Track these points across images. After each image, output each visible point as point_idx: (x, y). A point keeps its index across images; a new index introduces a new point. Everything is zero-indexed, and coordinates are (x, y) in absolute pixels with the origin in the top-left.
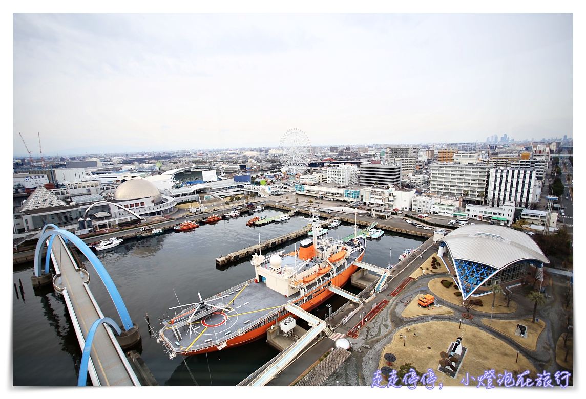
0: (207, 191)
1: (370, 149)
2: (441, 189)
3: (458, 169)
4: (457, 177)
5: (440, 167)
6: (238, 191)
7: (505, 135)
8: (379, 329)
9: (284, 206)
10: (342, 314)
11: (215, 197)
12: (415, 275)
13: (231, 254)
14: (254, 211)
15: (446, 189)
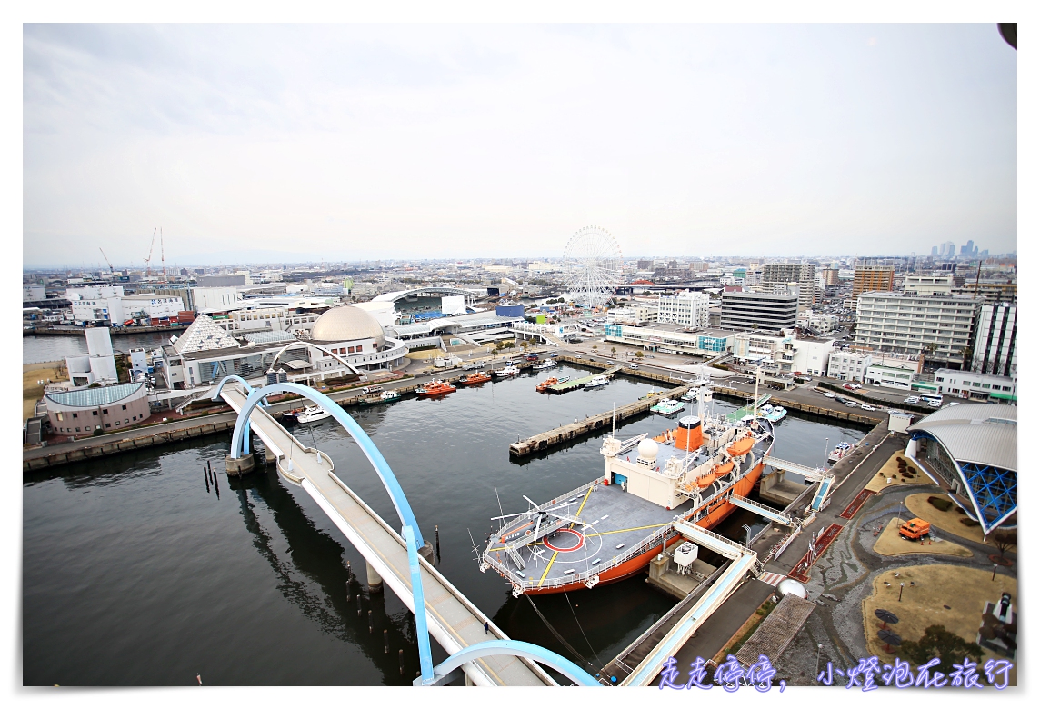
0: (453, 331)
1: (711, 264)
2: (878, 340)
3: (913, 304)
5: (876, 299)
6: (504, 332)
7: (970, 243)
8: (842, 570)
9: (592, 360)
10: (764, 543)
11: (467, 342)
12: (875, 484)
13: (533, 438)
14: (540, 367)
15: (888, 341)
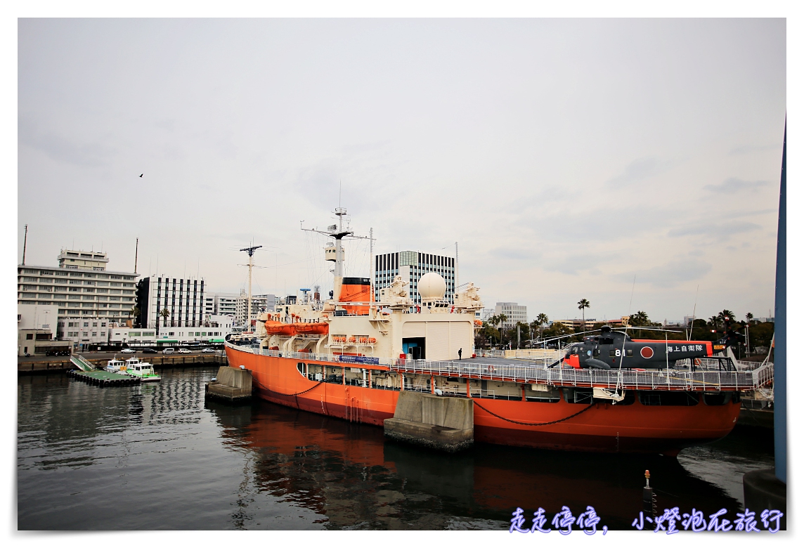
4: (82, 292)
